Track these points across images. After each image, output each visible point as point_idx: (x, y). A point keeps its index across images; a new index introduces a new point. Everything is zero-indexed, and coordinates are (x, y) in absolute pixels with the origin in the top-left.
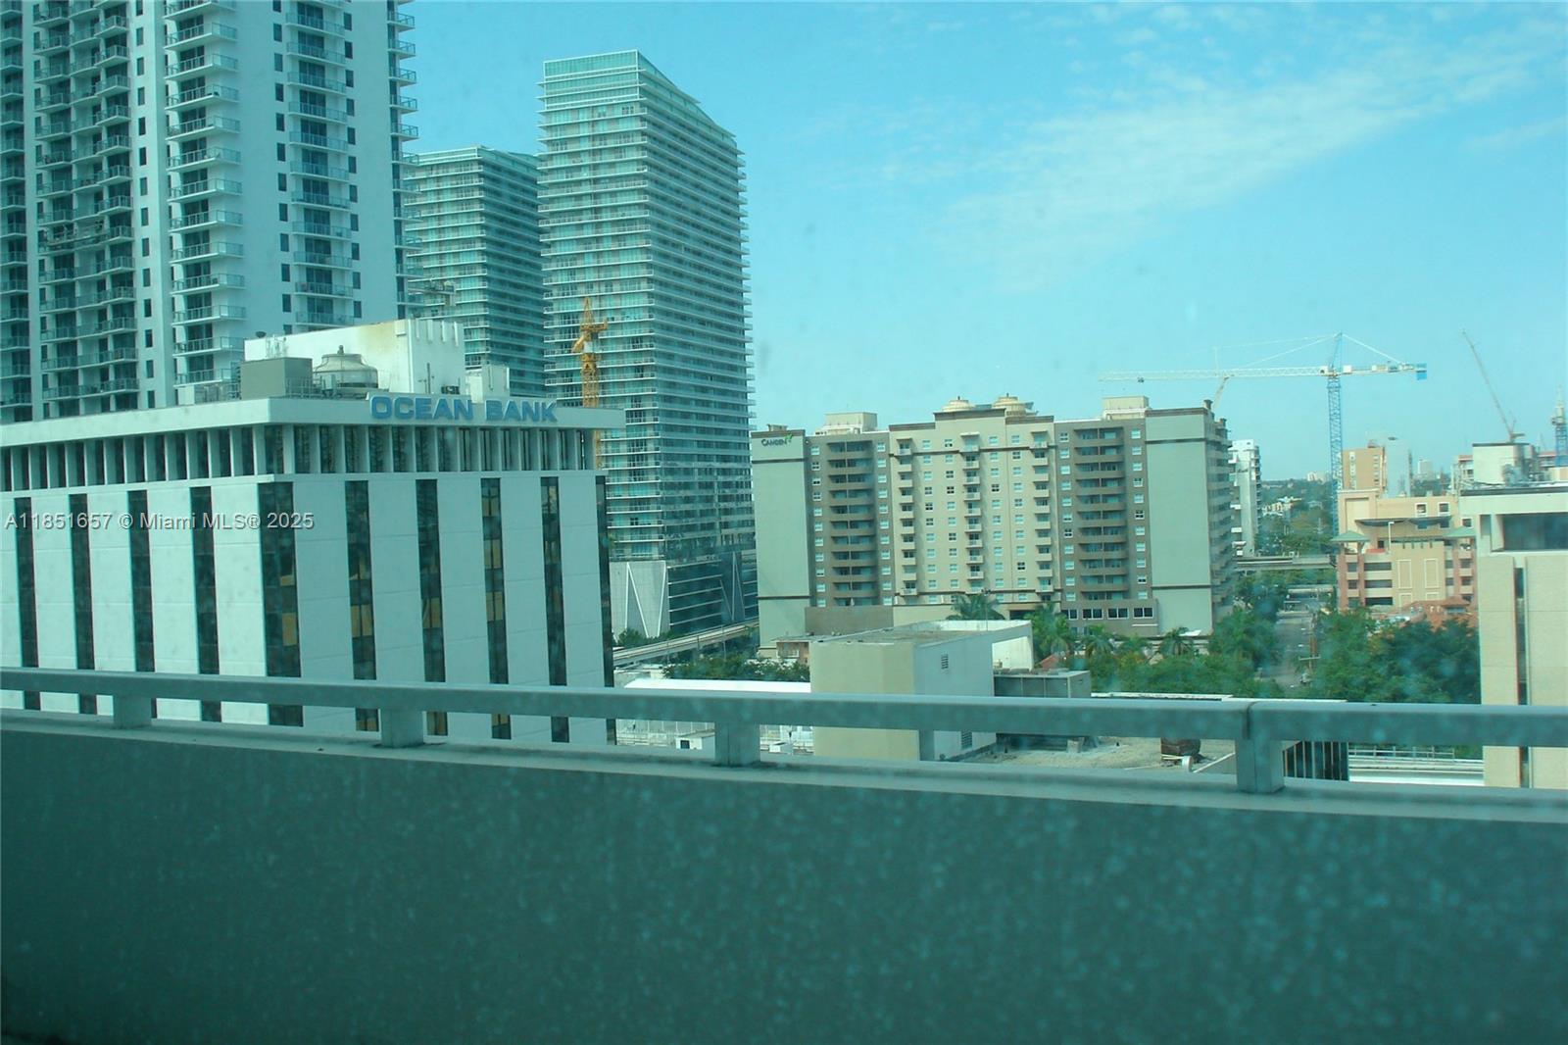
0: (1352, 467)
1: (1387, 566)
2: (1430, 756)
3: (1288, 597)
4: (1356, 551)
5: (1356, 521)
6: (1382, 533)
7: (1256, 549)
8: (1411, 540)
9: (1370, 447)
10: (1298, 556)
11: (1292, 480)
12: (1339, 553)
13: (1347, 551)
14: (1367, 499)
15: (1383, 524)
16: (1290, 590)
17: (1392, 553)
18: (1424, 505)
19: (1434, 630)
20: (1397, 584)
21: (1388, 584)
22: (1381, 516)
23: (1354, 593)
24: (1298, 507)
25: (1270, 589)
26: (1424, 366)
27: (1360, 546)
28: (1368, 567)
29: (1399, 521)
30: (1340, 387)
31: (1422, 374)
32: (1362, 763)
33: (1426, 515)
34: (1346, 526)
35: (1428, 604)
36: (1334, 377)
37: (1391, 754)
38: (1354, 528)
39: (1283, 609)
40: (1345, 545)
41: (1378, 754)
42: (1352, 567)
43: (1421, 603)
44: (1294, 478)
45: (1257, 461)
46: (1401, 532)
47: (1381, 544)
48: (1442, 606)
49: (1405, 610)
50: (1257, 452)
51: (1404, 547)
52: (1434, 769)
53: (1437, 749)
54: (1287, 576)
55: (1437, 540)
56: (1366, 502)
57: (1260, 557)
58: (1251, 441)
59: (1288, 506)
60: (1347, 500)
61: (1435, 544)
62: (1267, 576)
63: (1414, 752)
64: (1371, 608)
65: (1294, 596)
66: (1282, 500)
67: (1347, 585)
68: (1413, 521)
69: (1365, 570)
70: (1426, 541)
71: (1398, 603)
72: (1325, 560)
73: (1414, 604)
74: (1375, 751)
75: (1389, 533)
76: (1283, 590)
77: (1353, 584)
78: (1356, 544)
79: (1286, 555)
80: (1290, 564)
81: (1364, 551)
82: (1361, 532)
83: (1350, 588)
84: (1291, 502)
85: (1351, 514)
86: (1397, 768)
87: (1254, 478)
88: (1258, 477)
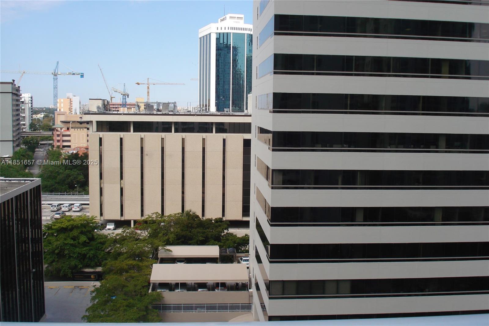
0: (62, 104)
1: (69, 136)
2: (76, 194)
3: (39, 144)
4: (60, 131)
5: (61, 121)
6: (68, 125)
7: (30, 129)
8: (78, 128)
9: (68, 98)
10: (43, 132)
11: (45, 108)
12: (54, 131)
13: (57, 130)
14: (64, 114)
15: (69, 122)
16: (40, 142)
17: (72, 132)
18: (82, 117)
19: (80, 156)
20: (72, 141)
21: (69, 141)
22: (68, 120)
23: (59, 144)
24: (45, 116)
25: (33, 142)
26: (83, 74)
27: (61, 129)
28: (63, 136)
29: (73, 122)
30: (57, 78)
31: (82, 76)
32: (55, 197)
33: (82, 120)
34: (57, 122)
35: (80, 148)
36: (56, 75)
37: (64, 194)
38: (59, 123)
39: (37, 148)
40: (57, 129)
41: (60, 194)
42: (58, 135)
43: (79, 147)
44: (46, 107)
45: (32, 101)
46: (74, 125)
47: (68, 129)
48: (85, 148)
49: (74, 149)
50: (32, 98)
51: (75, 130)
52: (77, 199)
53: (79, 192)
54: (39, 138)
55: (85, 128)
56: (63, 115)
57: (31, 132)
58: (30, 94)
59: (42, 116)
60: (58, 114)
61: (84, 129)
62: (33, 138)
63: (71, 193)
64: (64, 148)
65: (41, 144)
66: (41, 113)
67: (57, 141)
68: (78, 122)
69: (63, 137)
70: (82, 128)
71: (73, 147)
72: (51, 133)
73: (76, 148)
74: (59, 193)
75: (70, 125)
76: (37, 142)
77: (58, 141)
78: (60, 128)
79: (40, 131)
80: (41, 134)
81: (62, 130)
82: (62, 125)
83: (58, 142)
84: (44, 114)
85: (59, 119)
86: (66, 199)
87: (30, 106)
88: (32, 106)
